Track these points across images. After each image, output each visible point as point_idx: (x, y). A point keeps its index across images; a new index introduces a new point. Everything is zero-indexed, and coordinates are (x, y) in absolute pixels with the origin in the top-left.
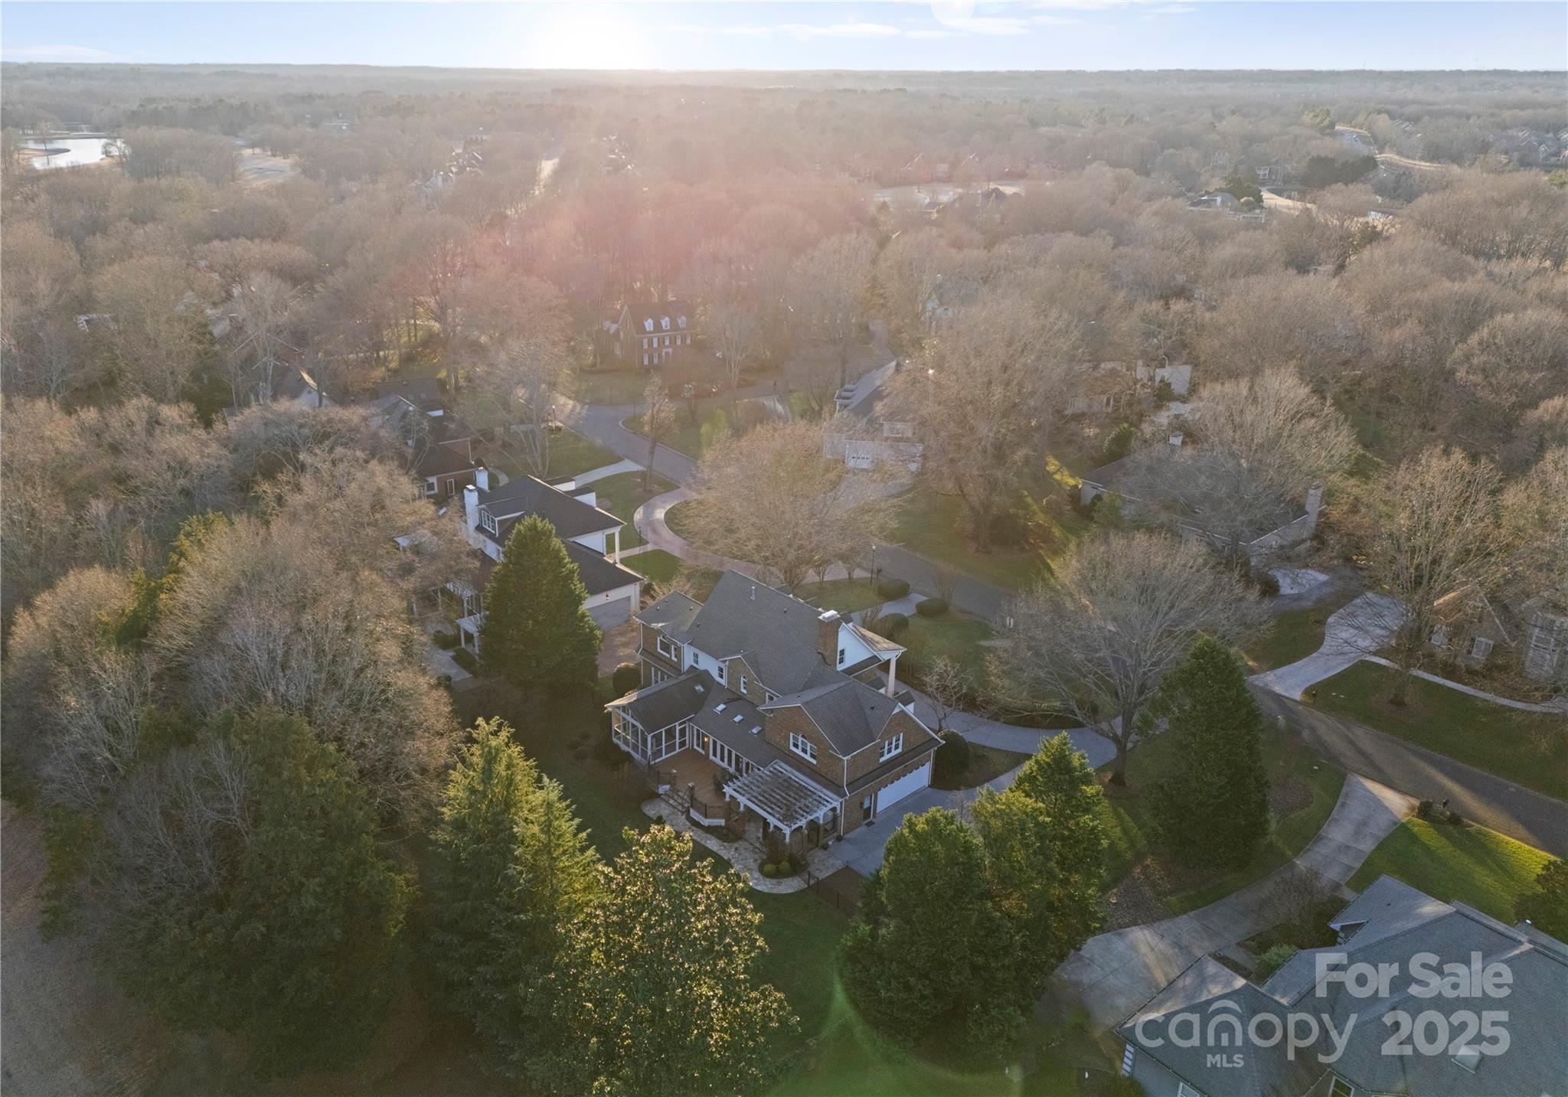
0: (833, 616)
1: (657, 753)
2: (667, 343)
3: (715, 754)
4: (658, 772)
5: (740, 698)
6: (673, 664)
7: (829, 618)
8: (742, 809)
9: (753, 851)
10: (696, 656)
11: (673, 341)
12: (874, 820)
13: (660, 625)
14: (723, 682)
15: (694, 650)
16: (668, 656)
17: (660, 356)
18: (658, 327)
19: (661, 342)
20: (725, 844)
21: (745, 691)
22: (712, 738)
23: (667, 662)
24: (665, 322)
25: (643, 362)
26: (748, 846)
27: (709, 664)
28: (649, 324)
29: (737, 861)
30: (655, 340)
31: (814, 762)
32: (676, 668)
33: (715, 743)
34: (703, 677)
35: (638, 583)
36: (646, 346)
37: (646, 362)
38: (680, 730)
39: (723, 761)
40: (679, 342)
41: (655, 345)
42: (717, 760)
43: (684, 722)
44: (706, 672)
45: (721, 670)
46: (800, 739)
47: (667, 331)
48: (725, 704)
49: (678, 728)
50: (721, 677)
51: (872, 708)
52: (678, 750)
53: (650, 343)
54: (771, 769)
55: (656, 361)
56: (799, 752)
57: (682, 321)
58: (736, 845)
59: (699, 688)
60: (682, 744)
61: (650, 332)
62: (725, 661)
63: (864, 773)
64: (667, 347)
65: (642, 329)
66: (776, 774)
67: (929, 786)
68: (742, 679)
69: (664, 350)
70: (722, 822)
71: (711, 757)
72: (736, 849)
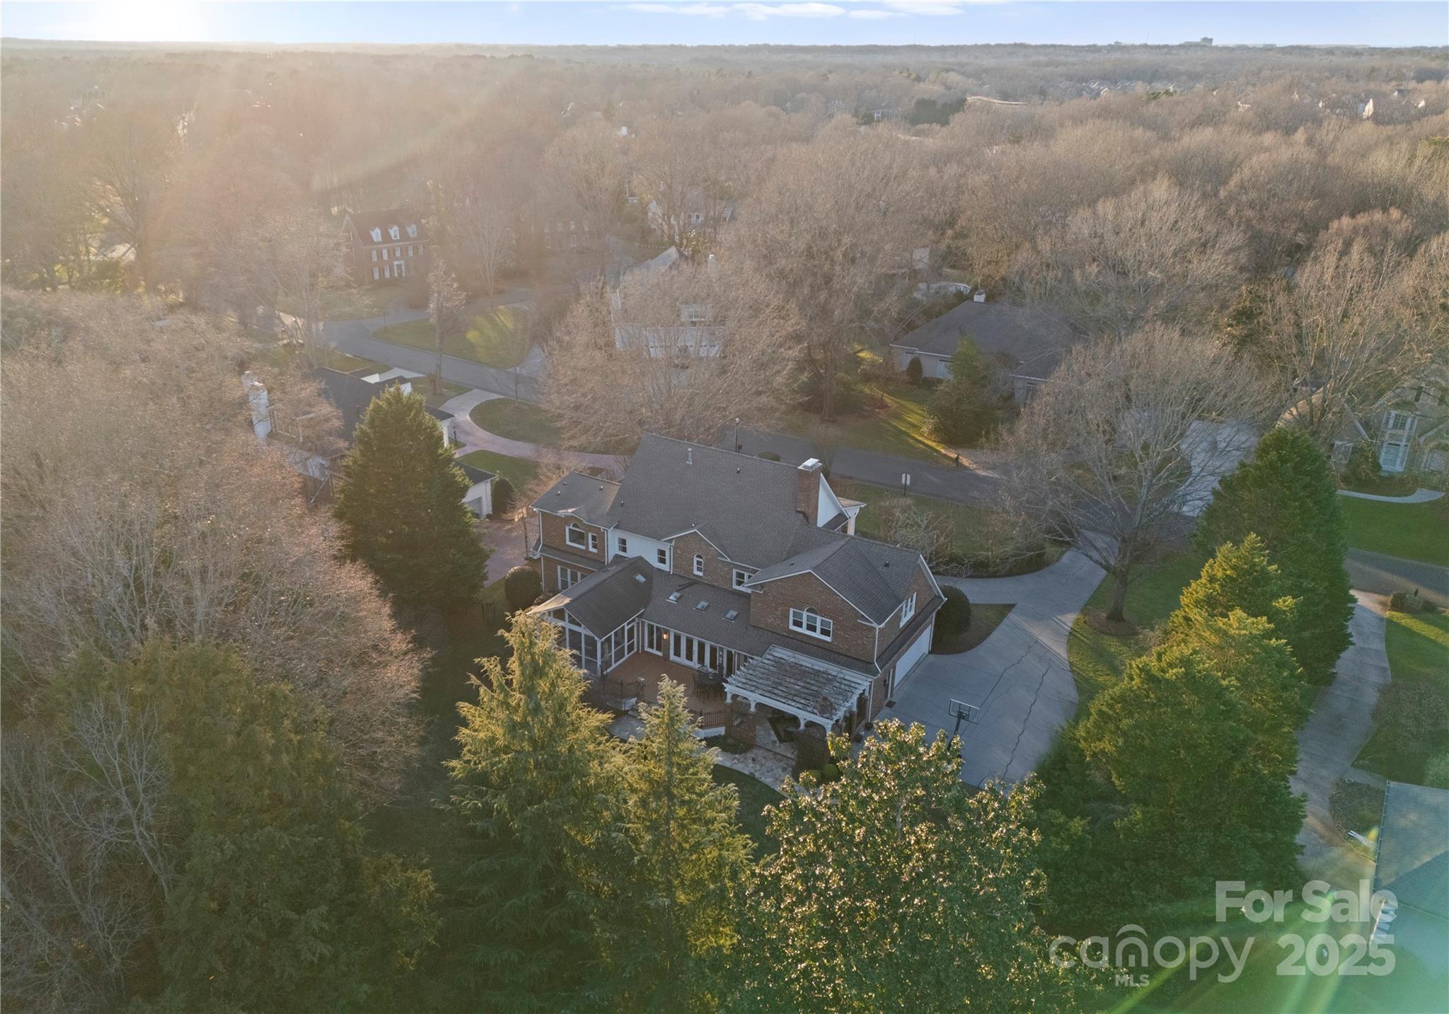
0: (814, 465)
1: (607, 664)
2: (398, 254)
3: (677, 653)
4: (622, 684)
5: (694, 582)
6: (590, 556)
7: (812, 467)
8: (753, 709)
9: (775, 758)
10: (623, 542)
11: (404, 251)
12: (893, 700)
13: (570, 510)
14: (665, 567)
15: (621, 534)
16: (583, 547)
17: (391, 271)
18: (386, 238)
19: (392, 253)
20: (737, 756)
21: (701, 574)
22: (672, 632)
23: (584, 556)
24: (394, 232)
25: (373, 277)
26: (766, 754)
27: (643, 549)
28: (376, 234)
29: (763, 774)
30: (385, 252)
31: (829, 639)
32: (598, 562)
33: (677, 639)
34: (639, 564)
35: (489, 480)
36: (375, 259)
37: (377, 276)
38: (628, 630)
39: (691, 660)
40: (411, 253)
41: (385, 257)
42: (682, 660)
43: (634, 620)
44: (640, 559)
45: (662, 553)
46: (805, 614)
47: (397, 241)
48: (677, 591)
49: (626, 628)
50: (662, 561)
51: (887, 565)
52: (627, 656)
53: (380, 255)
54: (771, 657)
55: (387, 274)
56: (804, 630)
57: (412, 230)
58: (750, 755)
59: (640, 578)
60: (631, 648)
61: (379, 243)
62: (670, 541)
63: (889, 643)
64: (398, 259)
65: (368, 240)
66: (778, 662)
67: (930, 653)
68: (696, 559)
69: (396, 263)
70: (721, 731)
71: (672, 657)
72: (754, 760)
